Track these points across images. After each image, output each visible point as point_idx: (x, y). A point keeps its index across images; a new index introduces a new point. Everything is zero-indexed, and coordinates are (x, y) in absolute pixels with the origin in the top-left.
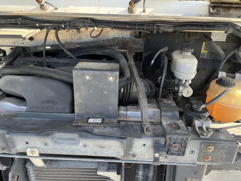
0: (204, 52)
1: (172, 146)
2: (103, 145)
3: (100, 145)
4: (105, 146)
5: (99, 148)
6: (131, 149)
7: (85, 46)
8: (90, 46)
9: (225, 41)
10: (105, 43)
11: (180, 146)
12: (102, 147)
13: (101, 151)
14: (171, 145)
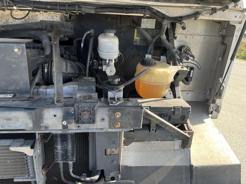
0: (137, 38)
1: (81, 115)
2: (10, 117)
3: (6, 118)
4: (12, 118)
5: (5, 121)
6: (42, 120)
7: (10, 29)
8: (16, 29)
9: (154, 28)
10: (32, 25)
11: (89, 113)
12: (9, 119)
13: (8, 124)
14: (81, 113)
